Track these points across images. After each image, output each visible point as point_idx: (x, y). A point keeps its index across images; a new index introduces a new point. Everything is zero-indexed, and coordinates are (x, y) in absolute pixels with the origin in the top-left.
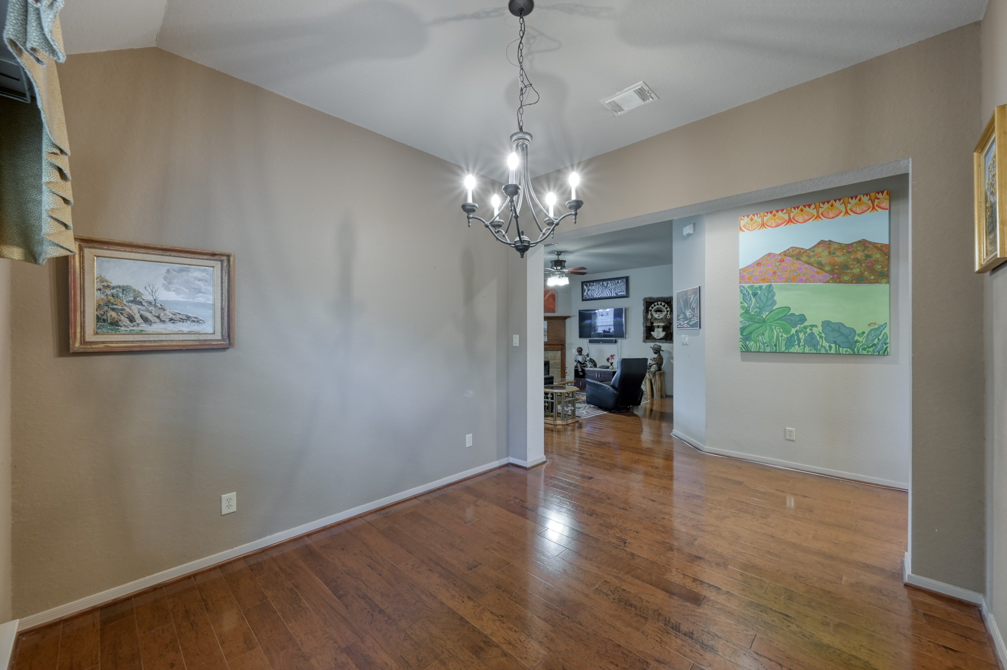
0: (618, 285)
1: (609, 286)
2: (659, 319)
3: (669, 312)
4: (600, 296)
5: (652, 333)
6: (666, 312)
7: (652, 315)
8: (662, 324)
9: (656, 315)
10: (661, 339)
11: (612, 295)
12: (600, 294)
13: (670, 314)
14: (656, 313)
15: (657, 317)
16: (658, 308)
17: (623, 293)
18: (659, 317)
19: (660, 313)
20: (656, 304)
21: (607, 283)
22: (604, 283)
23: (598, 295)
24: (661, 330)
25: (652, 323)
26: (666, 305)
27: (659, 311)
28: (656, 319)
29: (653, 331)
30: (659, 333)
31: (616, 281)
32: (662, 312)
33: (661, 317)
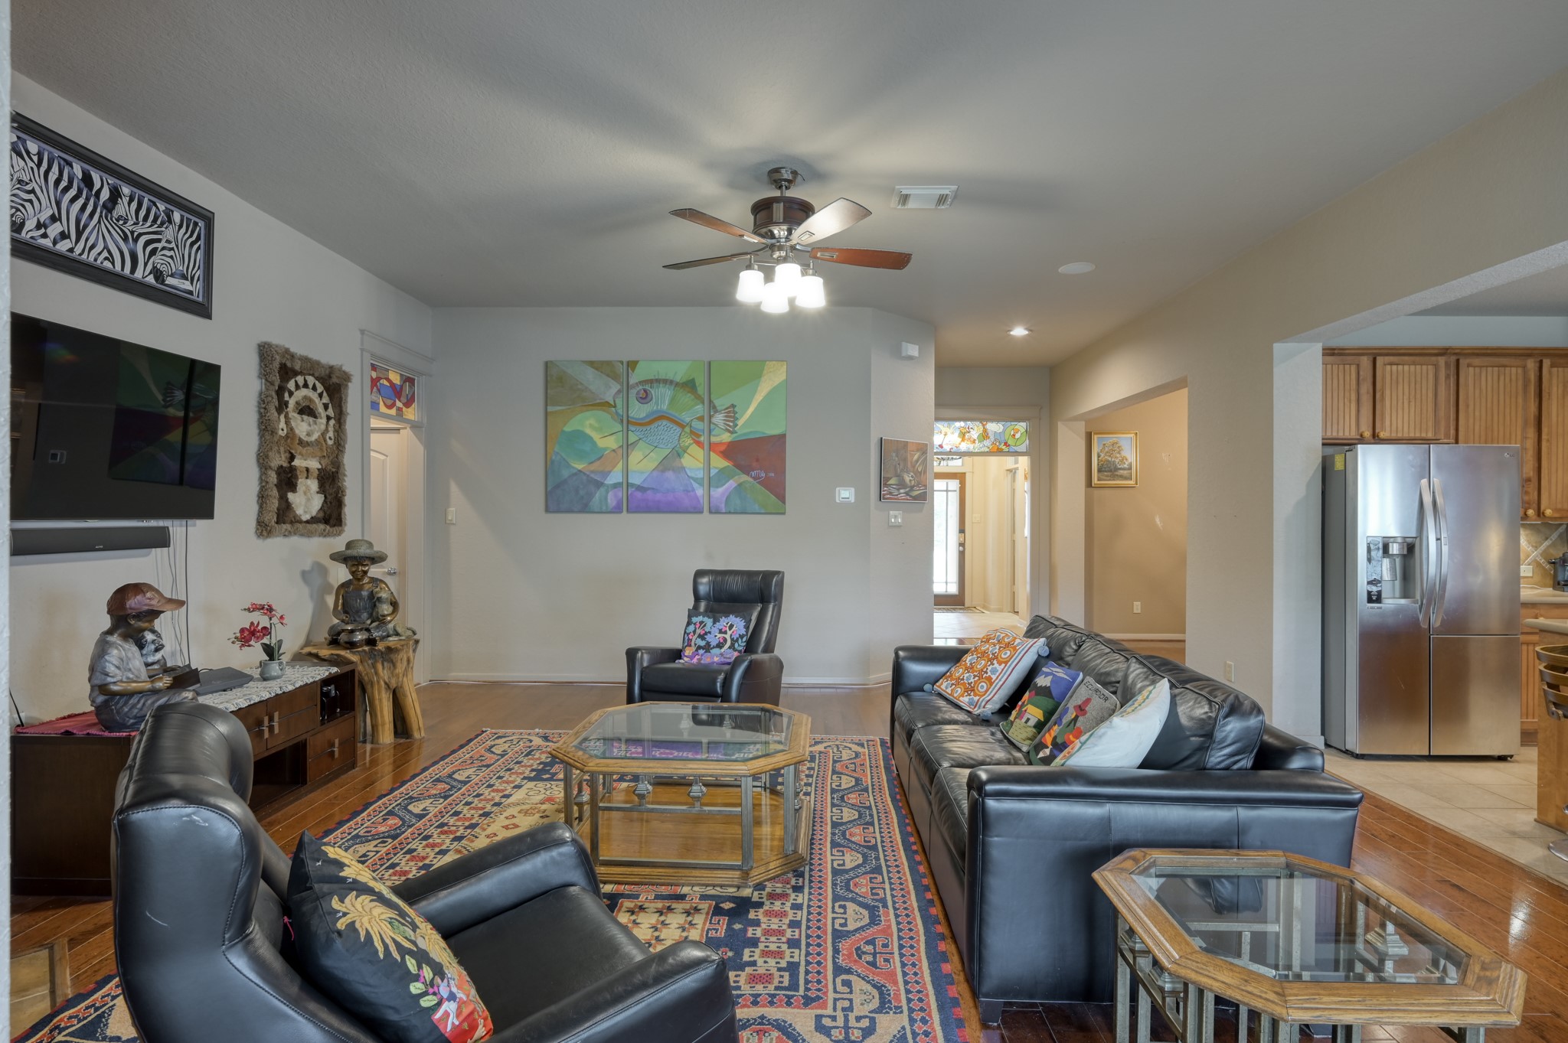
0: (169, 233)
1: (121, 208)
2: (308, 444)
3: (332, 422)
4: (63, 246)
5: (290, 496)
6: (324, 421)
7: (287, 423)
8: (314, 464)
9: (303, 427)
10: (313, 520)
11: (138, 274)
12: (64, 236)
13: (335, 431)
14: (303, 421)
15: (303, 436)
16: (305, 397)
17: (186, 285)
18: (308, 435)
19: (311, 419)
20: (300, 379)
21: (115, 194)
22: (96, 176)
23: (54, 230)
24: (313, 485)
25: (292, 458)
26: (325, 394)
27: (307, 410)
28: (301, 442)
29: (293, 487)
30: (307, 500)
31: (162, 207)
32: (316, 417)
33: (315, 436)
